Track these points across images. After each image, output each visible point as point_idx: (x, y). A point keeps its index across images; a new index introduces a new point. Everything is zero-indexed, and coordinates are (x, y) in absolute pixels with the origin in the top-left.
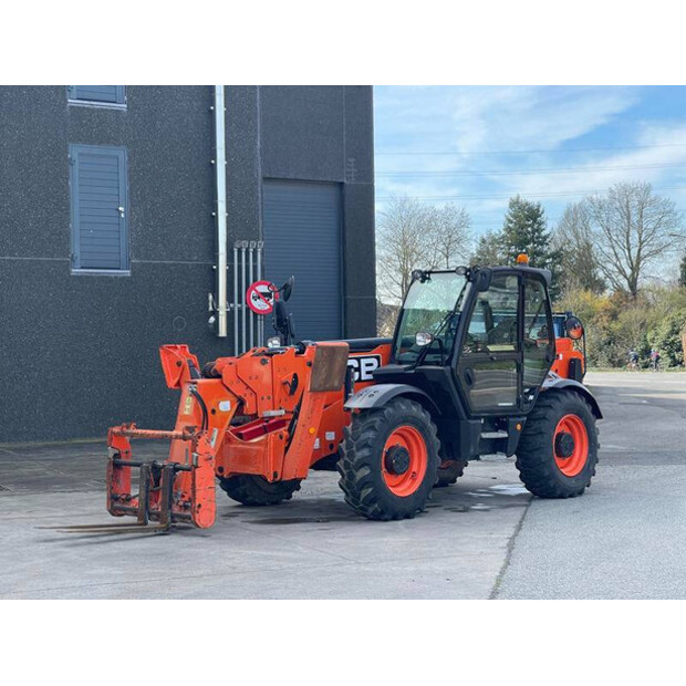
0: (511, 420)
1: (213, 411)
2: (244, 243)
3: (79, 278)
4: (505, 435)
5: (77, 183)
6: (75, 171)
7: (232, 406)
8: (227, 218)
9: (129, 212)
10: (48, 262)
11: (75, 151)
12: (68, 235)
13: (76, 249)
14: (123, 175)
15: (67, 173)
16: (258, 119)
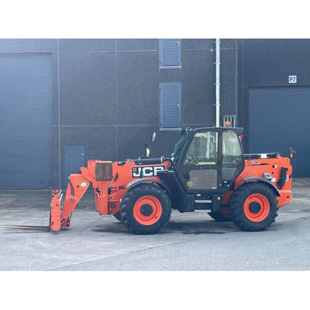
0: (214, 195)
1: (78, 187)
2: (227, 116)
3: (163, 132)
4: (210, 202)
5: (162, 96)
6: (161, 93)
7: (87, 185)
8: (220, 106)
9: (182, 106)
10: (152, 126)
11: (161, 85)
12: (159, 116)
13: (161, 121)
14: (180, 93)
15: (159, 94)
16: (236, 66)
